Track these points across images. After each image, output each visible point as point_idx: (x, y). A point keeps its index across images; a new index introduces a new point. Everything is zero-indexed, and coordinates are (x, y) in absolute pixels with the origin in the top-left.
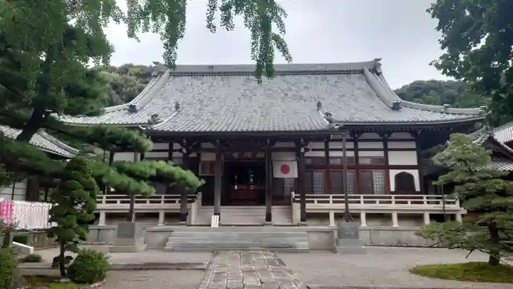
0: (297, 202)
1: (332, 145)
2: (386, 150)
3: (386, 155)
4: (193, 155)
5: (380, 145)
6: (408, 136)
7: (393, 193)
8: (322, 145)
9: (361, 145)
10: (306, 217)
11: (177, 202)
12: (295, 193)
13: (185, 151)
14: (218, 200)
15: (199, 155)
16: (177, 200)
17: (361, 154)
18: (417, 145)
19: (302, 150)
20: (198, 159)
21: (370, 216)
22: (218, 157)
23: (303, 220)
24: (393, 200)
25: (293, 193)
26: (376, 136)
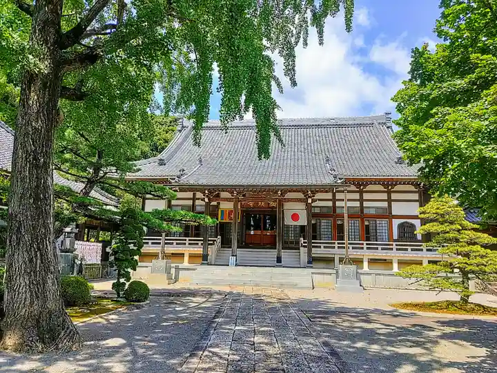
0: (304, 246)
1: (338, 196)
2: (390, 201)
3: (390, 206)
4: (214, 203)
5: (385, 196)
6: (412, 188)
7: (395, 241)
8: (329, 196)
9: (366, 196)
10: (313, 261)
11: (200, 244)
12: (304, 239)
13: (207, 200)
14: (235, 243)
15: (219, 203)
16: (200, 243)
17: (365, 204)
18: (420, 196)
19: (310, 201)
20: (217, 207)
21: (372, 261)
22: (235, 206)
23: (309, 262)
24: (394, 247)
25: (302, 239)
26: (381, 188)
